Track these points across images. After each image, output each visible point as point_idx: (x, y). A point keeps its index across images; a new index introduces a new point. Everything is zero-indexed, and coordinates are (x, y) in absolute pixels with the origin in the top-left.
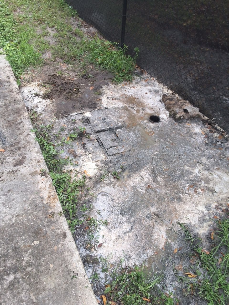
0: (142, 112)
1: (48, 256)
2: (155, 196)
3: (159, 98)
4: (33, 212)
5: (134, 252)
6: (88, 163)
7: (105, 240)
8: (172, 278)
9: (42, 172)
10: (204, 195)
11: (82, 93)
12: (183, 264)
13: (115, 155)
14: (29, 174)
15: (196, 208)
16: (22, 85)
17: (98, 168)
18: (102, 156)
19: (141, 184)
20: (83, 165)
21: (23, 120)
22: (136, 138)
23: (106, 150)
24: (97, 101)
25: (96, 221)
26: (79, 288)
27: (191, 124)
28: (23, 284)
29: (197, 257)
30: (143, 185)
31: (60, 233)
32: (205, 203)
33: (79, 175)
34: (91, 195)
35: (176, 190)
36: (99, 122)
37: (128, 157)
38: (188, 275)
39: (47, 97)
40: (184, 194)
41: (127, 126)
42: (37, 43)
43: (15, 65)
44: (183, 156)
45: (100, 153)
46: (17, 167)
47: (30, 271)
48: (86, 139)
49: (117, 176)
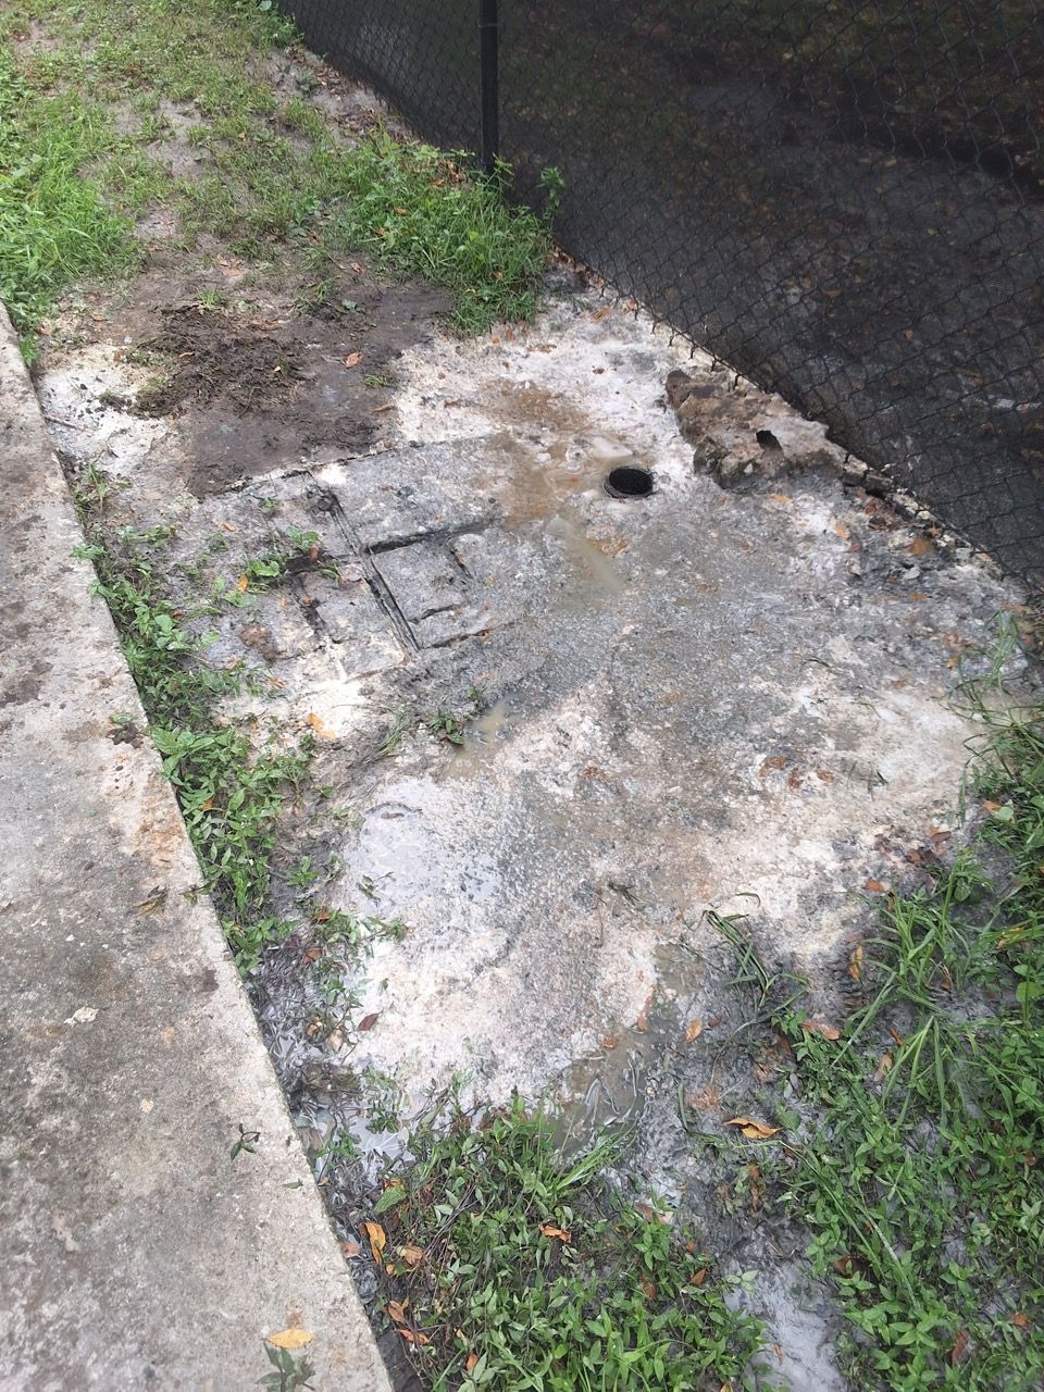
0: (578, 454)
1: (136, 1066)
2: (617, 811)
3: (657, 390)
4: (75, 892)
5: (515, 1043)
6: (328, 684)
7: (392, 999)
8: (672, 1143)
9: (119, 727)
10: (829, 798)
11: (310, 383)
12: (724, 1084)
13: (447, 643)
14: (60, 735)
15: (794, 850)
16: (44, 362)
17: (370, 702)
18: (390, 652)
19: (557, 765)
20: (304, 692)
21: (40, 511)
22: (545, 568)
23: (410, 624)
24: (377, 414)
25: (352, 925)
26: (263, 1189)
27: (790, 497)
28: (22, 1180)
29: (785, 1051)
30: (564, 767)
31: (188, 973)
32: (833, 830)
33: (287, 736)
34: (337, 818)
35: (710, 781)
36: (382, 505)
37: (506, 651)
38: (740, 1127)
39: (153, 409)
40: (741, 797)
41: (507, 518)
42: (116, 173)
43: (14, 274)
44: (746, 638)
45: (380, 639)
46: (10, 707)
47: (57, 1130)
48: (323, 581)
49: (451, 735)
